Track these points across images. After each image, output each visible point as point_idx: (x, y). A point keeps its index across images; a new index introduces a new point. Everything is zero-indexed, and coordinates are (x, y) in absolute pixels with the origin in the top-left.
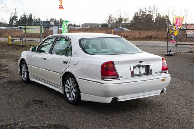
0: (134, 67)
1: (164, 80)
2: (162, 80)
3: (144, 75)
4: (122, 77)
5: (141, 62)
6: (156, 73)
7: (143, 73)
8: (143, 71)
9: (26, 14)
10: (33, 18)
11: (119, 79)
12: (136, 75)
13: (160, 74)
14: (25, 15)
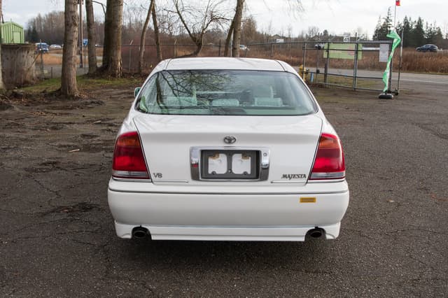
0: (203, 152)
1: (312, 200)
2: (303, 200)
3: (244, 177)
4: (159, 175)
5: (229, 140)
6: (285, 176)
7: (241, 172)
8: (242, 166)
9: (408, 19)
10: (424, 28)
11: (152, 182)
12: (215, 177)
13: (305, 180)
14: (406, 22)
